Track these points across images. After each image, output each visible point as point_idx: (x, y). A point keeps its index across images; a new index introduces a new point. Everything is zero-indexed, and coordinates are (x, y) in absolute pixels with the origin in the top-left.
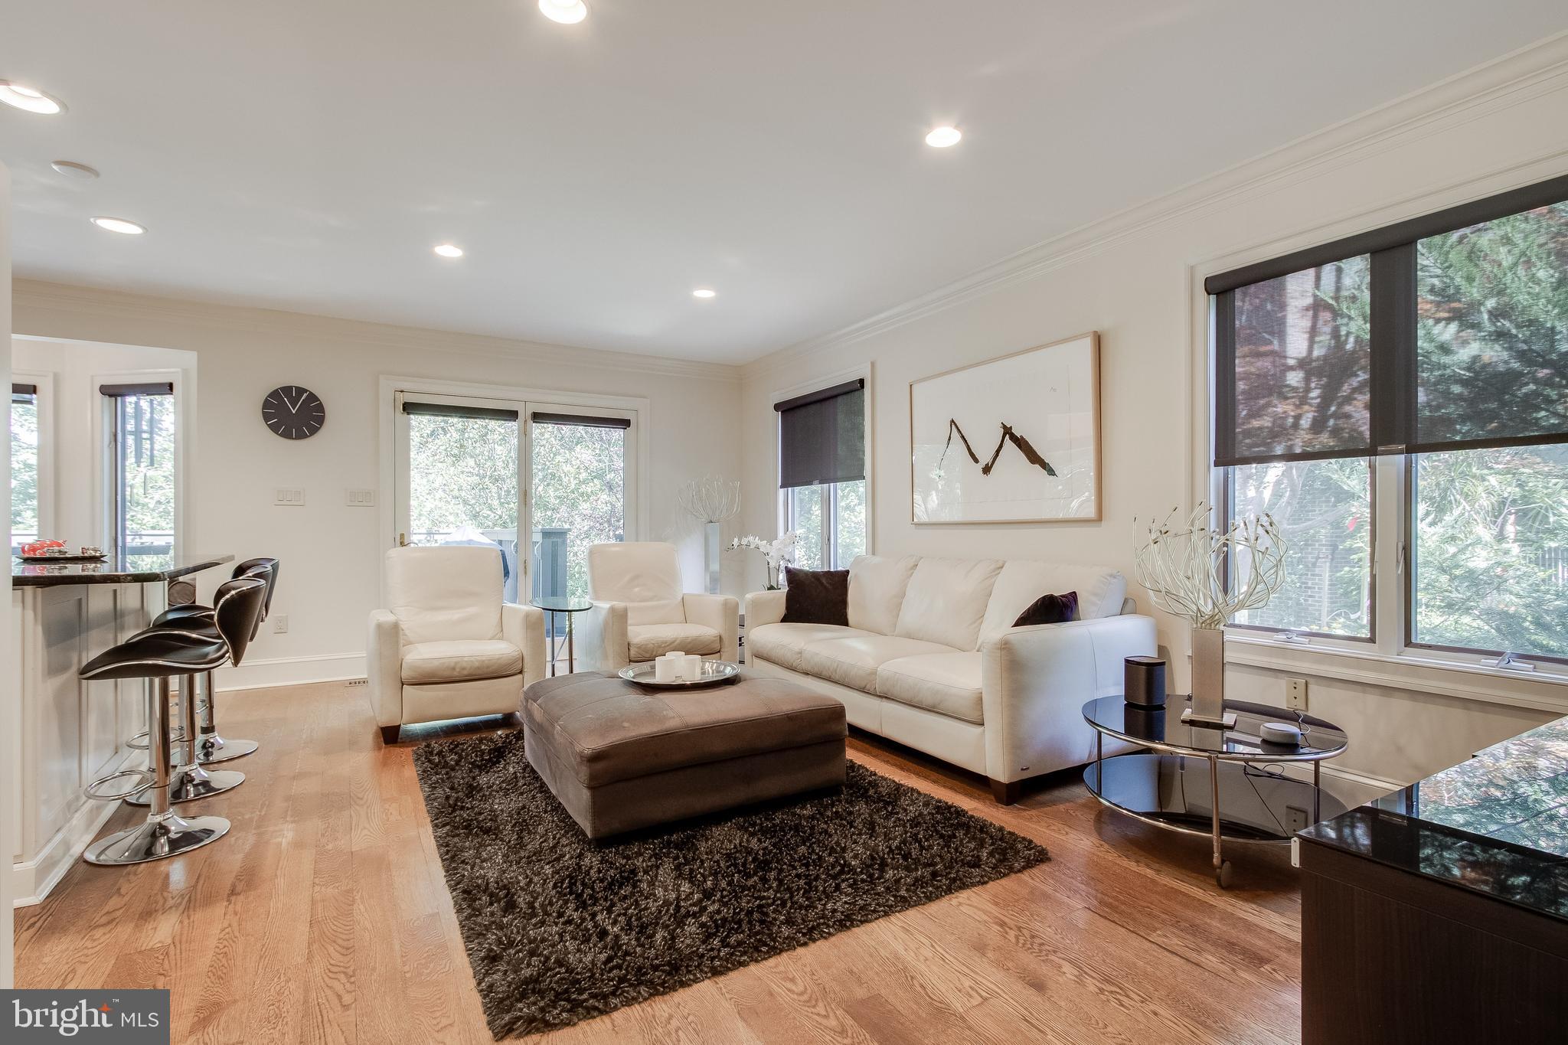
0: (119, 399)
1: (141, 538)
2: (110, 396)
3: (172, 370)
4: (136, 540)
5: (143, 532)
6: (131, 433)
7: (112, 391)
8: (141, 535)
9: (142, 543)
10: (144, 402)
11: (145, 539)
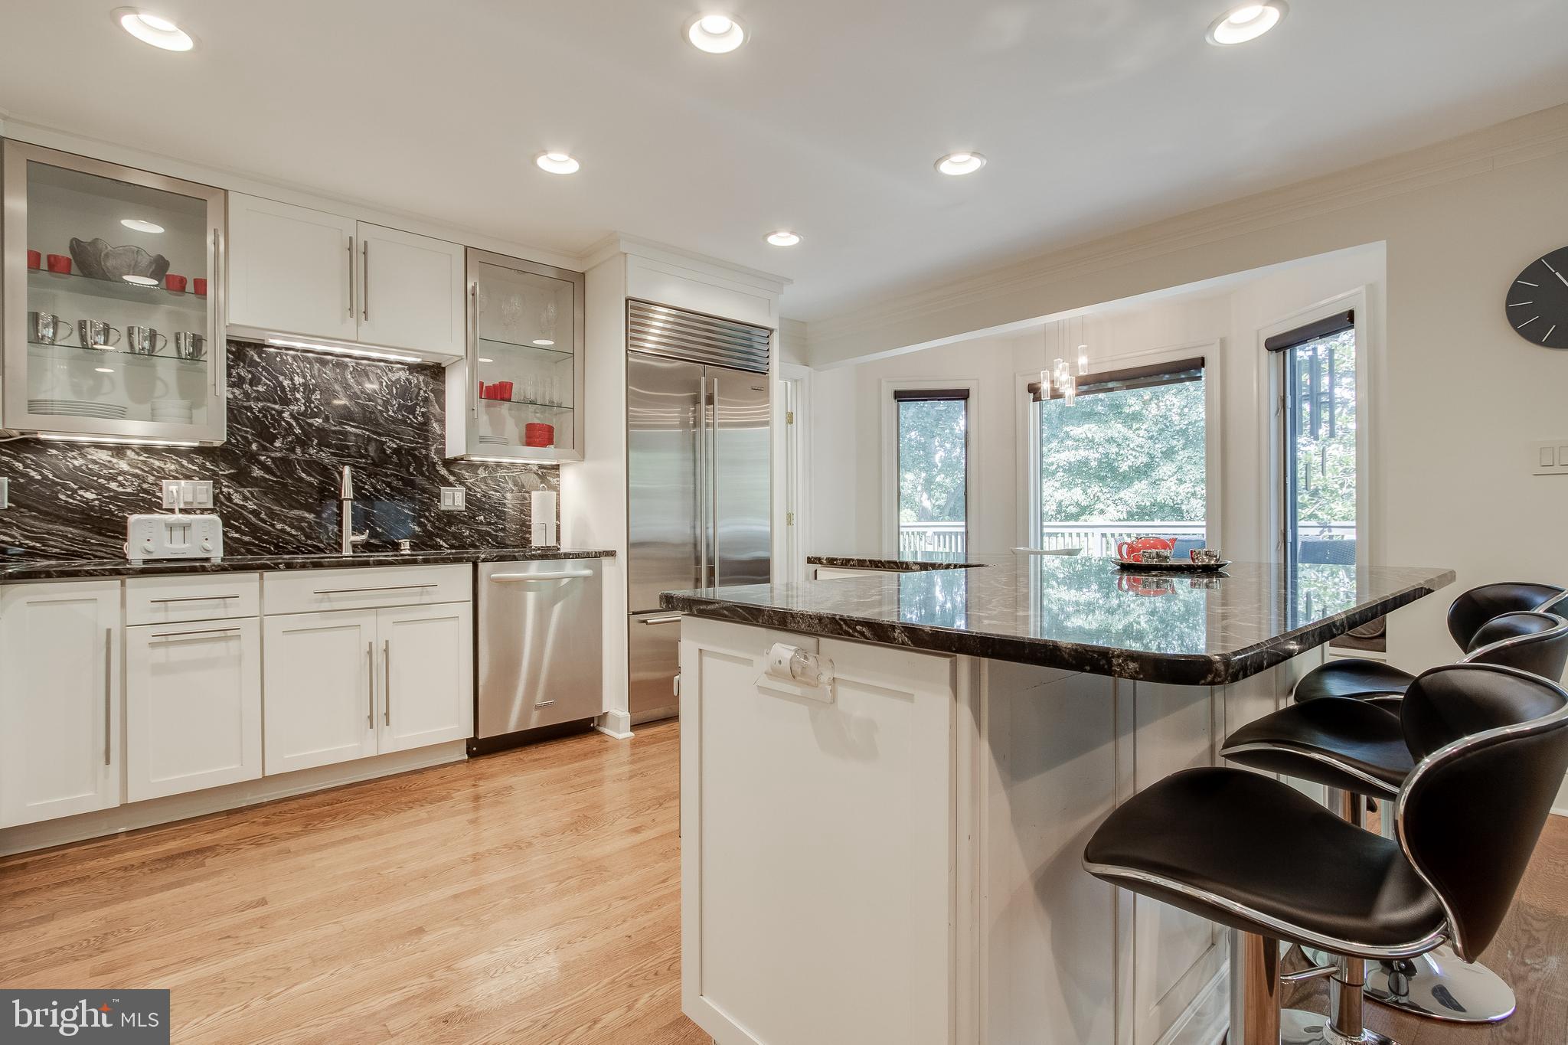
0: (1288, 351)
1: (1330, 531)
2: (1277, 350)
3: (1353, 291)
4: (1325, 534)
5: (1333, 523)
6: (1306, 398)
7: (1278, 344)
8: (1330, 527)
9: (1331, 537)
10: (1321, 347)
11: (1335, 532)
